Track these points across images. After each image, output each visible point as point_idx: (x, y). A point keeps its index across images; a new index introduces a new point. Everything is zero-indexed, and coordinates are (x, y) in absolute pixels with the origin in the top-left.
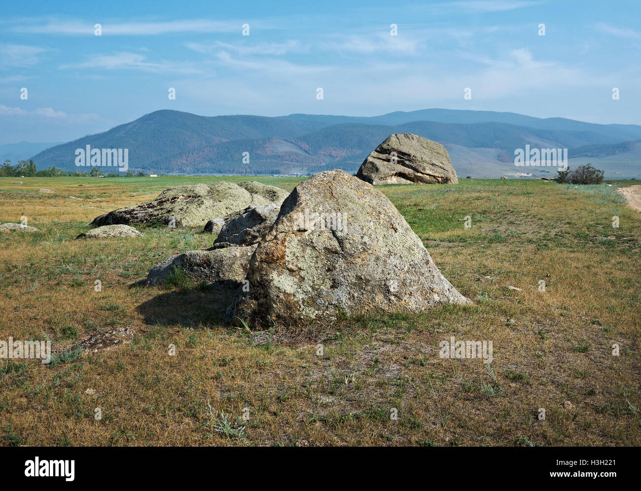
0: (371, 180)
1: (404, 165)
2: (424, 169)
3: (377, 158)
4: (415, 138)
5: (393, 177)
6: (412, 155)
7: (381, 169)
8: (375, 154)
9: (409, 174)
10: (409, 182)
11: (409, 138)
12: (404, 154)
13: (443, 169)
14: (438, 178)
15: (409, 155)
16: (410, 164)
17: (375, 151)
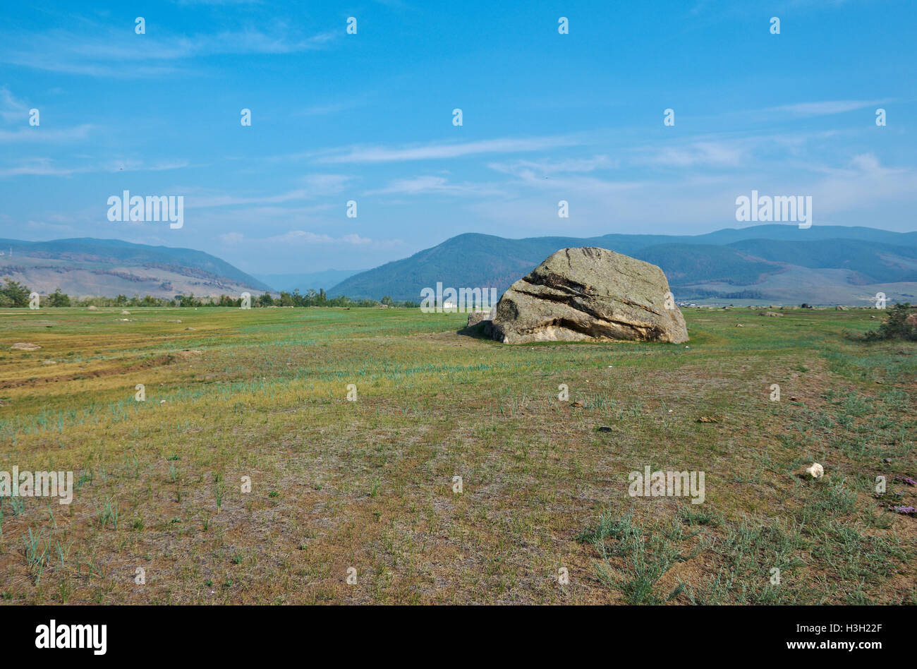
0: (502, 334)
1: (573, 304)
2: (610, 312)
3: (524, 292)
4: (603, 254)
5: (549, 328)
6: (588, 287)
7: (524, 313)
8: (520, 284)
9: (581, 322)
10: (582, 336)
11: (590, 254)
12: (573, 284)
13: (650, 311)
14: (639, 329)
15: (583, 287)
16: (584, 303)
17: (523, 279)
